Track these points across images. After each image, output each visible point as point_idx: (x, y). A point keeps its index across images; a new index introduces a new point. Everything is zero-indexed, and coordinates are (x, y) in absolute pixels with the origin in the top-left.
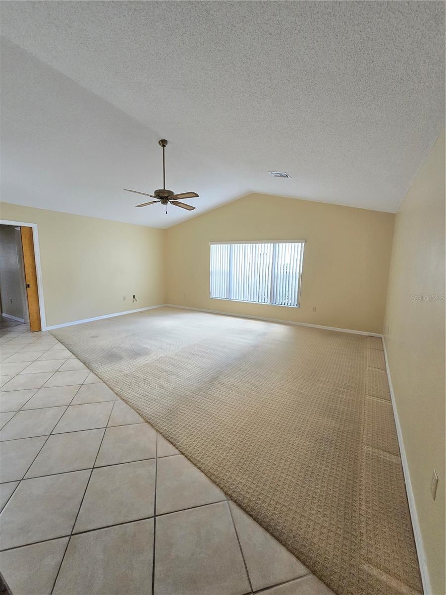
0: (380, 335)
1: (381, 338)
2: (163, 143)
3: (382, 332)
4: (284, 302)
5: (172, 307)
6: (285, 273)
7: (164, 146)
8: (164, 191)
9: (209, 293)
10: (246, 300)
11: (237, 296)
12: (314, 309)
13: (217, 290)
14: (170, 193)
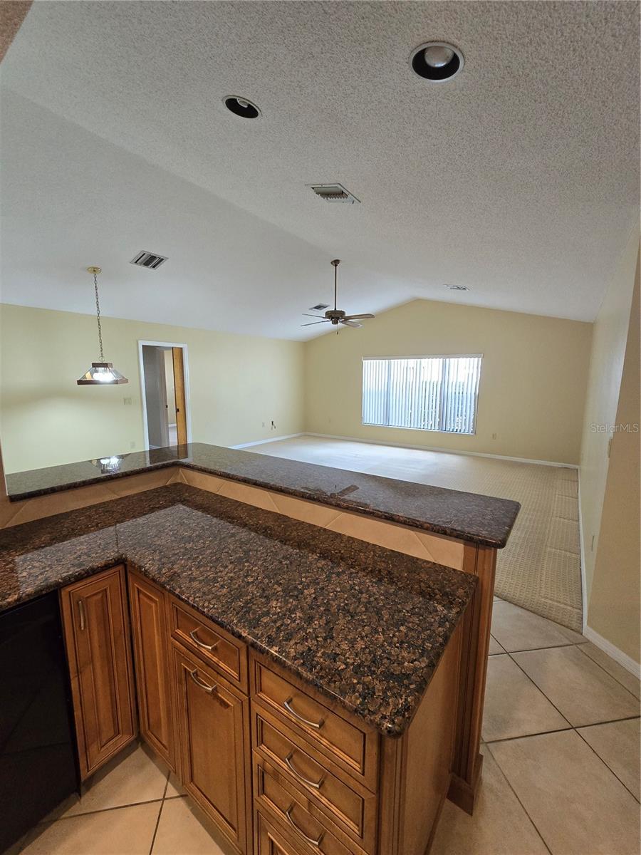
0: (577, 467)
1: (577, 470)
2: (336, 263)
3: (578, 462)
4: (457, 428)
5: (314, 436)
6: (457, 393)
7: (336, 266)
8: (335, 312)
9: (362, 418)
10: (407, 426)
11: (396, 422)
12: (494, 436)
13: (372, 415)
14: (342, 313)
